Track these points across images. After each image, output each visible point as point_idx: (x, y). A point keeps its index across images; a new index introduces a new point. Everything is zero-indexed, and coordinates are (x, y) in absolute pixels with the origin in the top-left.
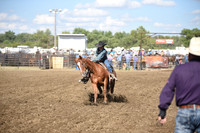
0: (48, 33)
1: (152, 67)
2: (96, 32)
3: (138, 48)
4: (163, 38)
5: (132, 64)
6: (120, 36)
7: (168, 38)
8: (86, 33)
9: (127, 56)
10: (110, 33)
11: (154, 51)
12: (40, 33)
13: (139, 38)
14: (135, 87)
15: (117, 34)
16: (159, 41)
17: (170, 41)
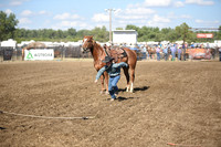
0: (104, 29)
1: (195, 58)
2: (145, 28)
3: (182, 42)
4: (203, 33)
5: (176, 56)
6: (166, 31)
7: (207, 33)
8: (137, 29)
9: (173, 49)
10: (157, 29)
11: (195, 45)
12: (97, 29)
13: (183, 33)
14: (180, 75)
15: (163, 30)
16: (200, 35)
17: (210, 36)
